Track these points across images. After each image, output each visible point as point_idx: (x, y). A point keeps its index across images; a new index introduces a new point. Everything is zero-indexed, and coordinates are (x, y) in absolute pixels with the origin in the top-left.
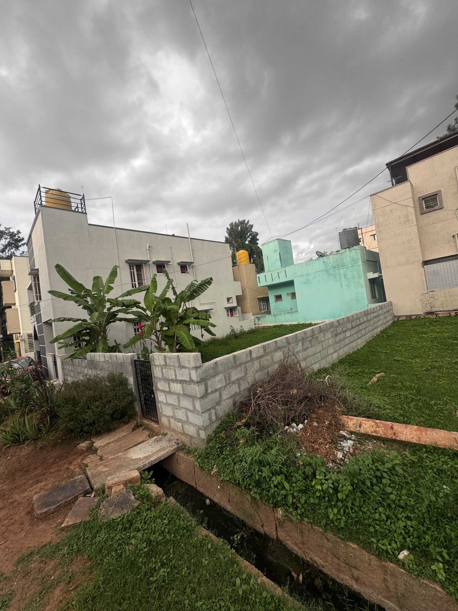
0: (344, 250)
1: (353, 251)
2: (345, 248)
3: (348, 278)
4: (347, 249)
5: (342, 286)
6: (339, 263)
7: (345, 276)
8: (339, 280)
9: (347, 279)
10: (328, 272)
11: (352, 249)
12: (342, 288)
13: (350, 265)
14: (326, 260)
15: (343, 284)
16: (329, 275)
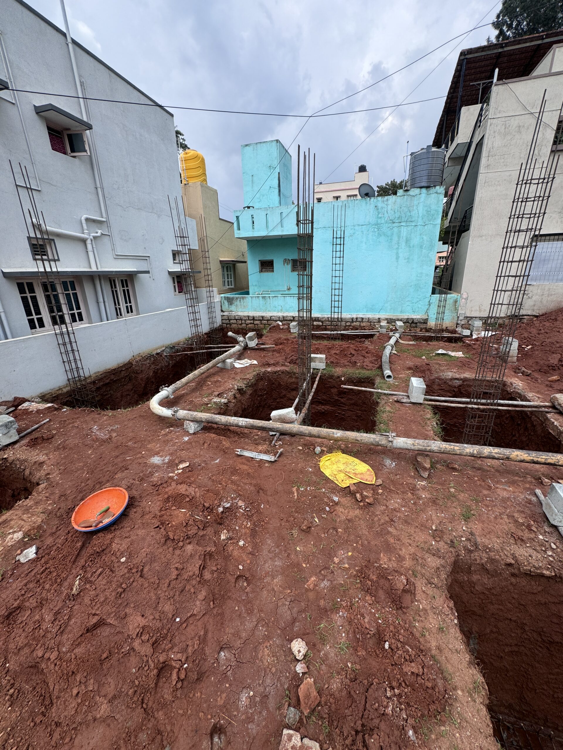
0: (417, 191)
1: (433, 196)
2: (421, 187)
3: (411, 245)
4: (424, 190)
5: (397, 258)
6: (404, 216)
7: (407, 241)
8: (396, 246)
9: (410, 247)
10: (378, 229)
11: (432, 190)
12: (397, 262)
13: (420, 222)
14: (380, 205)
15: (401, 255)
16: (379, 235)
